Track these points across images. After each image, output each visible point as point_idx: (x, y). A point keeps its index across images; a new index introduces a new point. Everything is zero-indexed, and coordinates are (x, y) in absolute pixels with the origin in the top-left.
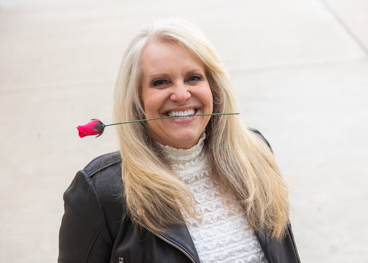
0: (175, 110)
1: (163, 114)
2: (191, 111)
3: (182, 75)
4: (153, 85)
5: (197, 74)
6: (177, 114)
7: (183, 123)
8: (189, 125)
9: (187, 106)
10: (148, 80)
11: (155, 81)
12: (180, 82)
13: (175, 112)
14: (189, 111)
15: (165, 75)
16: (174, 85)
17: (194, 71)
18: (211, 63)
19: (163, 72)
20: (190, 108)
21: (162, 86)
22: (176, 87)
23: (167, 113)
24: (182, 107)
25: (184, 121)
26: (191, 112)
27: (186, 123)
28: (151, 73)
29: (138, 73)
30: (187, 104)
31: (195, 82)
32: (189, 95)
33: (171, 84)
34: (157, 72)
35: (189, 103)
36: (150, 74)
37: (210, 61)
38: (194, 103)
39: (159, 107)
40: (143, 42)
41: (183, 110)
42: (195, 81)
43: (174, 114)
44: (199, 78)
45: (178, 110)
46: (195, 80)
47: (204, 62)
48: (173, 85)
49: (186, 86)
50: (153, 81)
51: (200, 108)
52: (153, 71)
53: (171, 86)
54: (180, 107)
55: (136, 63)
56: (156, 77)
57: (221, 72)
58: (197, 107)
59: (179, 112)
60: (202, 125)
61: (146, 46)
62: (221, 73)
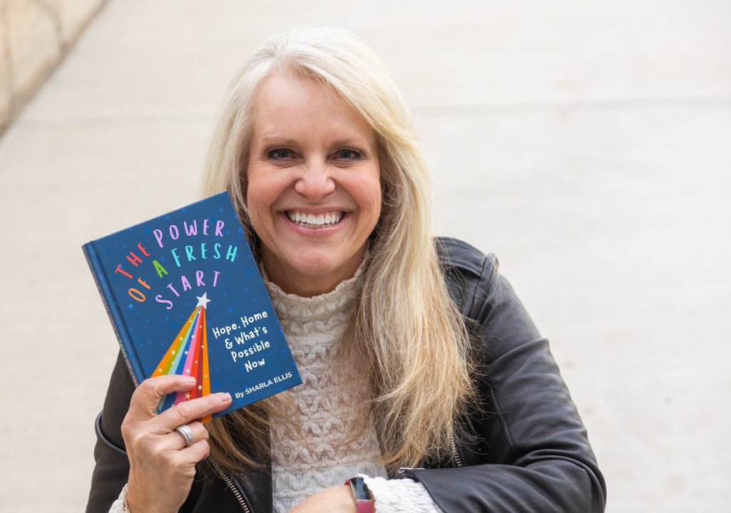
0: (301, 211)
1: (279, 213)
2: (331, 216)
3: (324, 146)
4: (267, 157)
5: (353, 148)
6: (304, 218)
7: (312, 237)
8: (324, 242)
9: (325, 206)
10: (259, 146)
11: (270, 150)
12: (316, 160)
13: (301, 215)
14: (328, 216)
15: (291, 142)
16: (306, 164)
17: (348, 140)
18: (386, 127)
19: (288, 135)
20: (330, 211)
21: (283, 161)
22: (307, 168)
23: (287, 214)
24: (315, 208)
25: (315, 233)
26: (333, 218)
27: (318, 237)
28: (267, 134)
29: (243, 127)
30: (325, 203)
31: (347, 161)
32: (331, 186)
33: (300, 160)
34: (277, 135)
35: (329, 202)
36: (264, 135)
37: (384, 123)
38: (338, 203)
39: (272, 201)
40: (263, 67)
41: (316, 213)
42: (348, 159)
43: (297, 217)
44: (358, 154)
45: (307, 212)
46: (350, 157)
47: (373, 124)
48: (304, 163)
49: (329, 168)
50: (268, 148)
51: (352, 212)
52: (271, 131)
53: (300, 163)
54: (310, 207)
55: (244, 109)
56: (274, 143)
57: (408, 146)
58: (346, 209)
59: (307, 216)
60: (351, 244)
61: (266, 78)
62: (406, 147)
